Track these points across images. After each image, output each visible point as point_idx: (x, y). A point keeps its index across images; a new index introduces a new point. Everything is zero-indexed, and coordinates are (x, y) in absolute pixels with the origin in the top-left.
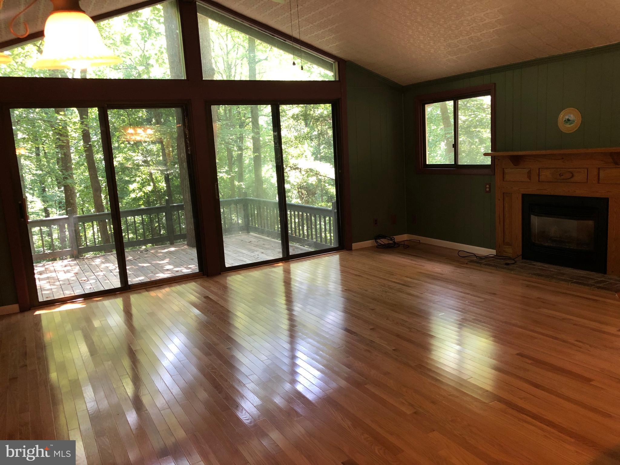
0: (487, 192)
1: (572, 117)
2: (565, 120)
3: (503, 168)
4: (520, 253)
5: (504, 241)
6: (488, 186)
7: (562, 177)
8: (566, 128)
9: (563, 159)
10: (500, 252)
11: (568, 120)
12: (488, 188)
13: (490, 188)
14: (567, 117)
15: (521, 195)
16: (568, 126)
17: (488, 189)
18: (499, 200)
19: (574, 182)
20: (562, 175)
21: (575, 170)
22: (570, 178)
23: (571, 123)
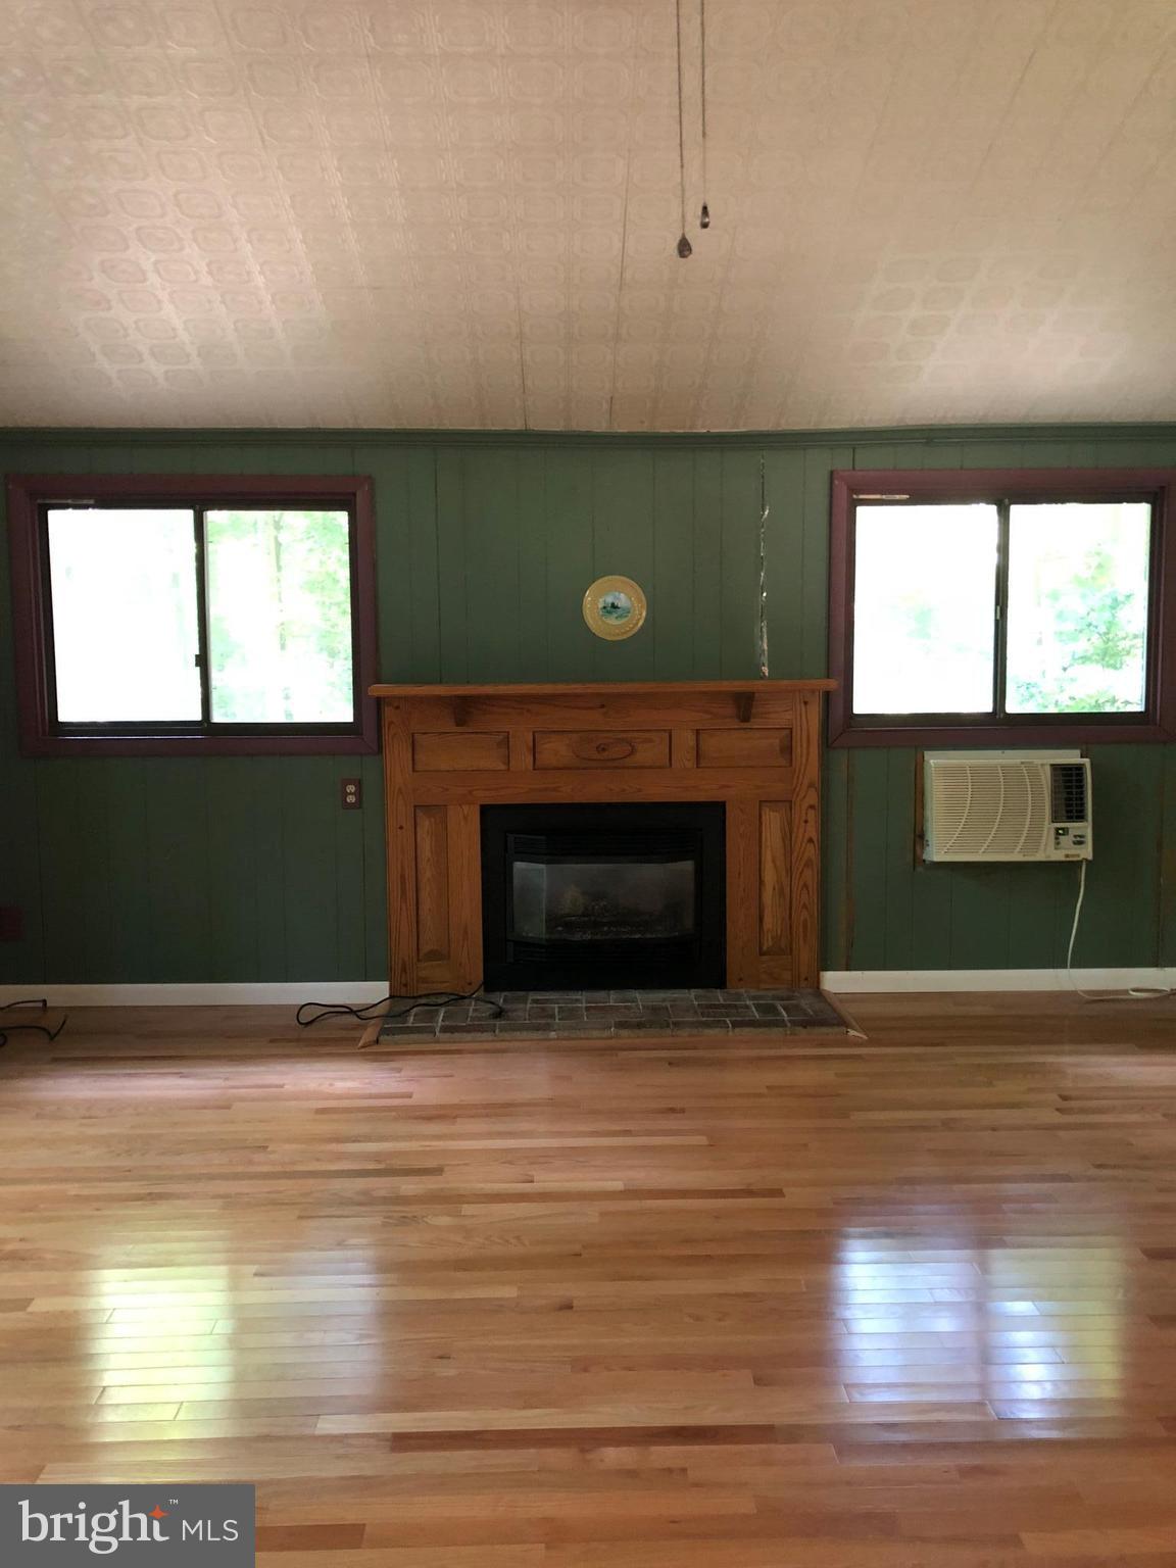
0: (347, 806)
1: (622, 600)
2: (605, 608)
3: (413, 735)
4: (478, 975)
5: (418, 949)
6: (351, 788)
7: (605, 755)
8: (607, 628)
9: (603, 706)
10: (405, 985)
11: (613, 606)
12: (351, 794)
13: (359, 794)
14: (610, 600)
15: (478, 807)
16: (612, 621)
17: (351, 799)
18: (401, 828)
19: (635, 768)
20: (604, 749)
21: (636, 735)
22: (629, 755)
23: (621, 616)
